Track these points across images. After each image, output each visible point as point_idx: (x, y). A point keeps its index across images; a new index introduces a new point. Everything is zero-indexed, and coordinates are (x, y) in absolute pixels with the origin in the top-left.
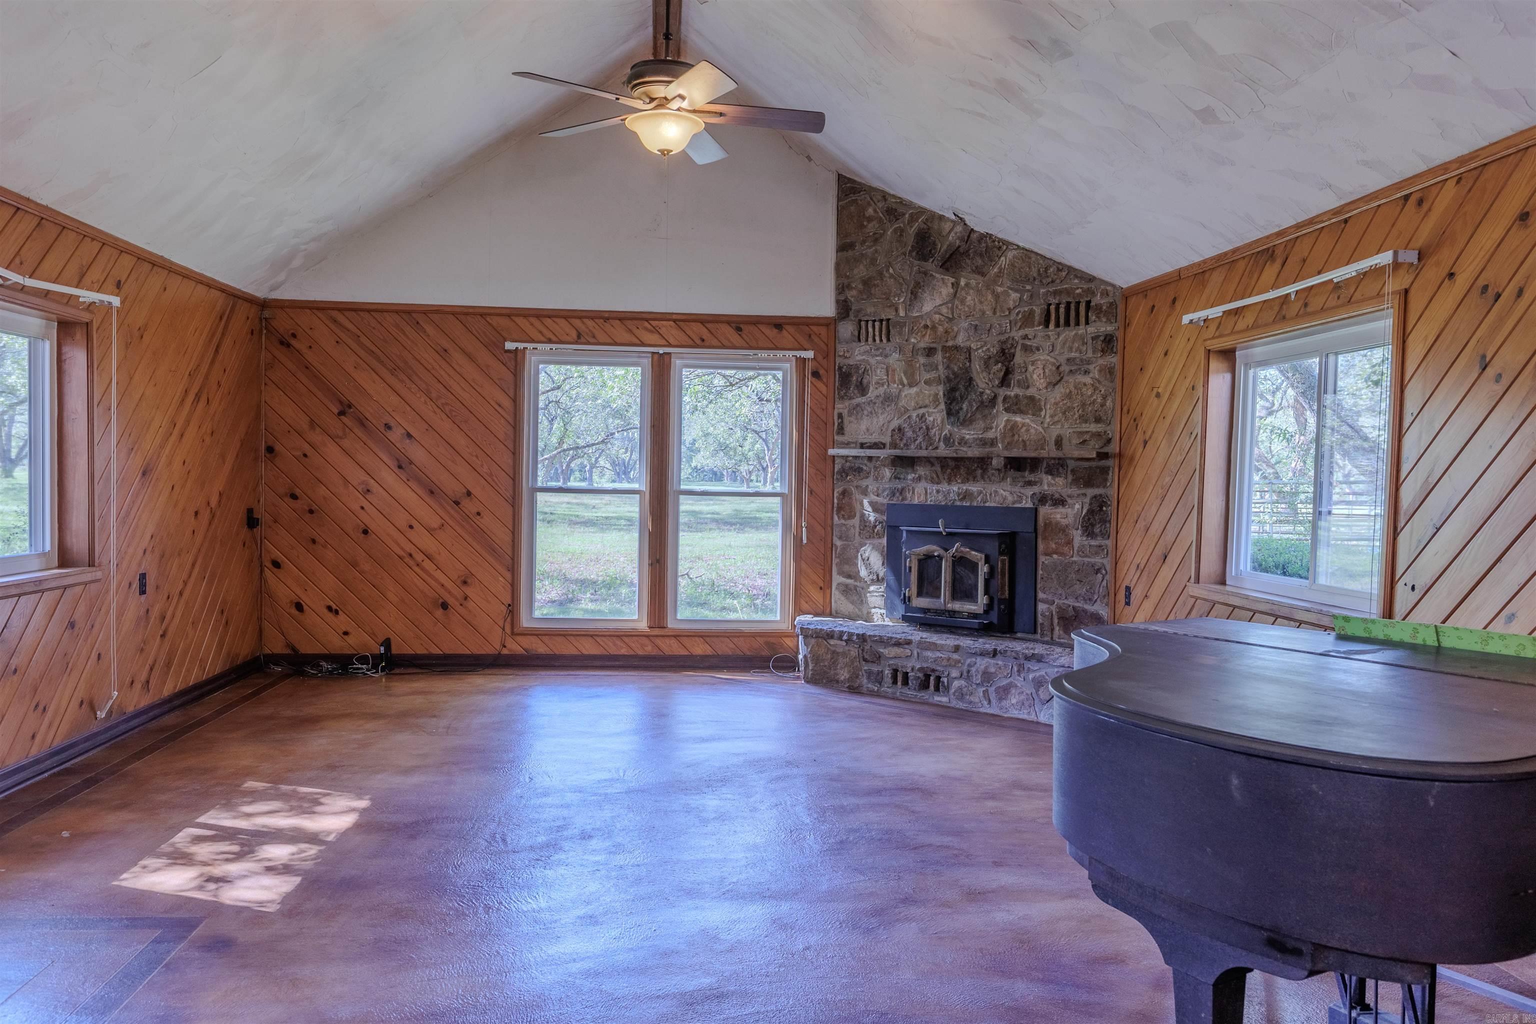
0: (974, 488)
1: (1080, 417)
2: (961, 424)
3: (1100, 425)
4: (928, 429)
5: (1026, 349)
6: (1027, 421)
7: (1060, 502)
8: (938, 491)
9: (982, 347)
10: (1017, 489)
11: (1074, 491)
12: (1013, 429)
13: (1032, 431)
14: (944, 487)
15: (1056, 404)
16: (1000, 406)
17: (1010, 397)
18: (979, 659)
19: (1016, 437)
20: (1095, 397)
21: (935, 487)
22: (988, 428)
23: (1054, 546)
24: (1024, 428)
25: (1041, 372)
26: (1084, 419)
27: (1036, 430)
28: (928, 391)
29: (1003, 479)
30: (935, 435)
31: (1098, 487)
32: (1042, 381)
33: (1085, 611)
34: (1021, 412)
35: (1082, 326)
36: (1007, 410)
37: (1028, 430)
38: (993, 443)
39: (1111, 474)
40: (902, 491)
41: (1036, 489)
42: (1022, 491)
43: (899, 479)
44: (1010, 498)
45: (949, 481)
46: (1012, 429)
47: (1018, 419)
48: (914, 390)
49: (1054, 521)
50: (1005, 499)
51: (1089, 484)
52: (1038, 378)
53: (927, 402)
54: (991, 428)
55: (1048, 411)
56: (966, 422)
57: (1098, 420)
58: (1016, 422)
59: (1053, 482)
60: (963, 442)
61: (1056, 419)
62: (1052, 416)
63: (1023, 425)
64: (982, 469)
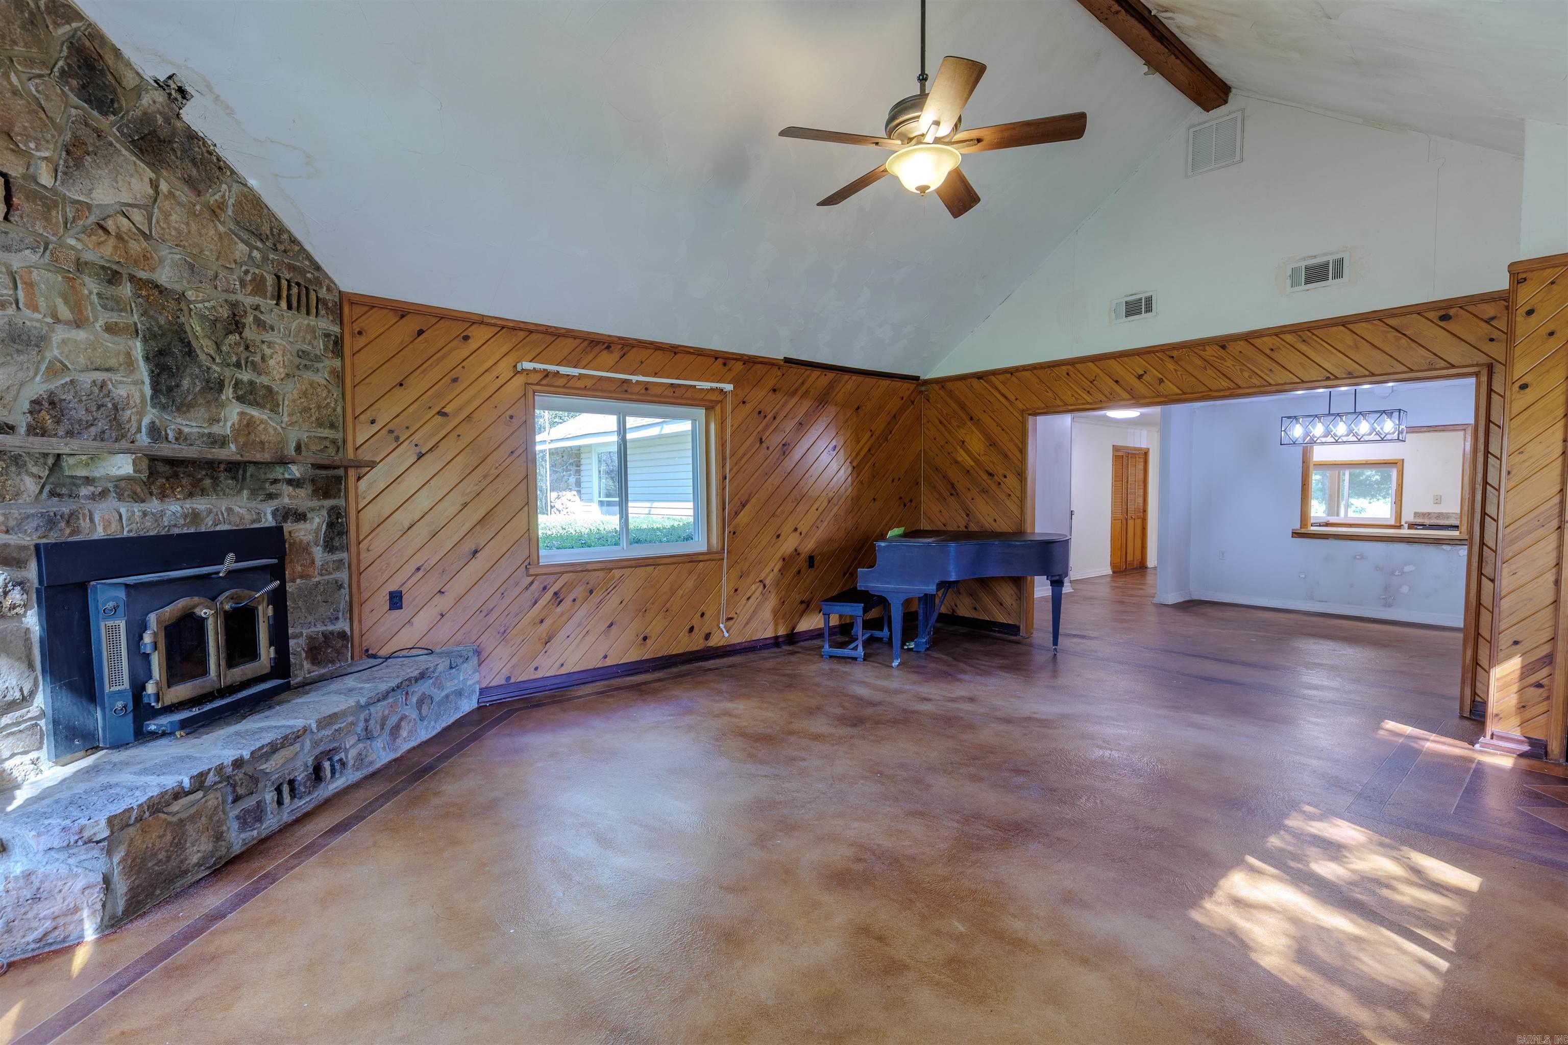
0: (200, 504)
1: (317, 419)
2: (178, 409)
3: (332, 432)
4: (115, 408)
5: (260, 324)
6: (265, 417)
7: (301, 517)
8: (145, 514)
9: (203, 301)
10: (253, 504)
11: (315, 503)
12: (248, 426)
13: (271, 431)
14: (154, 505)
15: (294, 401)
16: (229, 392)
17: (242, 382)
18: (373, 709)
19: (253, 436)
20: (329, 401)
21: (137, 508)
22: (214, 420)
23: (299, 569)
24: (262, 426)
25: (280, 358)
26: (320, 424)
27: (275, 429)
28: (113, 345)
29: (240, 491)
30: (129, 421)
31: (335, 498)
32: (281, 370)
33: (332, 633)
34: (255, 404)
35: (312, 317)
36: (240, 399)
37: (265, 429)
38: (222, 442)
39: (343, 484)
40: (71, 518)
41: (275, 503)
42: (259, 506)
43: (59, 495)
44: (248, 517)
45: (163, 496)
46: (248, 424)
47: (254, 412)
48: (81, 335)
49: (297, 540)
50: (242, 518)
51: (327, 495)
52: (277, 365)
53: (112, 362)
54: (218, 421)
55: (285, 409)
56: (184, 408)
57: (332, 426)
58: (252, 417)
59: (294, 493)
60: (180, 436)
61: (294, 419)
62: (290, 415)
63: (261, 422)
64: (212, 478)
